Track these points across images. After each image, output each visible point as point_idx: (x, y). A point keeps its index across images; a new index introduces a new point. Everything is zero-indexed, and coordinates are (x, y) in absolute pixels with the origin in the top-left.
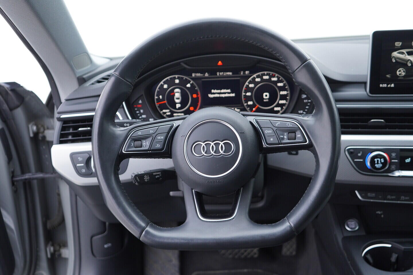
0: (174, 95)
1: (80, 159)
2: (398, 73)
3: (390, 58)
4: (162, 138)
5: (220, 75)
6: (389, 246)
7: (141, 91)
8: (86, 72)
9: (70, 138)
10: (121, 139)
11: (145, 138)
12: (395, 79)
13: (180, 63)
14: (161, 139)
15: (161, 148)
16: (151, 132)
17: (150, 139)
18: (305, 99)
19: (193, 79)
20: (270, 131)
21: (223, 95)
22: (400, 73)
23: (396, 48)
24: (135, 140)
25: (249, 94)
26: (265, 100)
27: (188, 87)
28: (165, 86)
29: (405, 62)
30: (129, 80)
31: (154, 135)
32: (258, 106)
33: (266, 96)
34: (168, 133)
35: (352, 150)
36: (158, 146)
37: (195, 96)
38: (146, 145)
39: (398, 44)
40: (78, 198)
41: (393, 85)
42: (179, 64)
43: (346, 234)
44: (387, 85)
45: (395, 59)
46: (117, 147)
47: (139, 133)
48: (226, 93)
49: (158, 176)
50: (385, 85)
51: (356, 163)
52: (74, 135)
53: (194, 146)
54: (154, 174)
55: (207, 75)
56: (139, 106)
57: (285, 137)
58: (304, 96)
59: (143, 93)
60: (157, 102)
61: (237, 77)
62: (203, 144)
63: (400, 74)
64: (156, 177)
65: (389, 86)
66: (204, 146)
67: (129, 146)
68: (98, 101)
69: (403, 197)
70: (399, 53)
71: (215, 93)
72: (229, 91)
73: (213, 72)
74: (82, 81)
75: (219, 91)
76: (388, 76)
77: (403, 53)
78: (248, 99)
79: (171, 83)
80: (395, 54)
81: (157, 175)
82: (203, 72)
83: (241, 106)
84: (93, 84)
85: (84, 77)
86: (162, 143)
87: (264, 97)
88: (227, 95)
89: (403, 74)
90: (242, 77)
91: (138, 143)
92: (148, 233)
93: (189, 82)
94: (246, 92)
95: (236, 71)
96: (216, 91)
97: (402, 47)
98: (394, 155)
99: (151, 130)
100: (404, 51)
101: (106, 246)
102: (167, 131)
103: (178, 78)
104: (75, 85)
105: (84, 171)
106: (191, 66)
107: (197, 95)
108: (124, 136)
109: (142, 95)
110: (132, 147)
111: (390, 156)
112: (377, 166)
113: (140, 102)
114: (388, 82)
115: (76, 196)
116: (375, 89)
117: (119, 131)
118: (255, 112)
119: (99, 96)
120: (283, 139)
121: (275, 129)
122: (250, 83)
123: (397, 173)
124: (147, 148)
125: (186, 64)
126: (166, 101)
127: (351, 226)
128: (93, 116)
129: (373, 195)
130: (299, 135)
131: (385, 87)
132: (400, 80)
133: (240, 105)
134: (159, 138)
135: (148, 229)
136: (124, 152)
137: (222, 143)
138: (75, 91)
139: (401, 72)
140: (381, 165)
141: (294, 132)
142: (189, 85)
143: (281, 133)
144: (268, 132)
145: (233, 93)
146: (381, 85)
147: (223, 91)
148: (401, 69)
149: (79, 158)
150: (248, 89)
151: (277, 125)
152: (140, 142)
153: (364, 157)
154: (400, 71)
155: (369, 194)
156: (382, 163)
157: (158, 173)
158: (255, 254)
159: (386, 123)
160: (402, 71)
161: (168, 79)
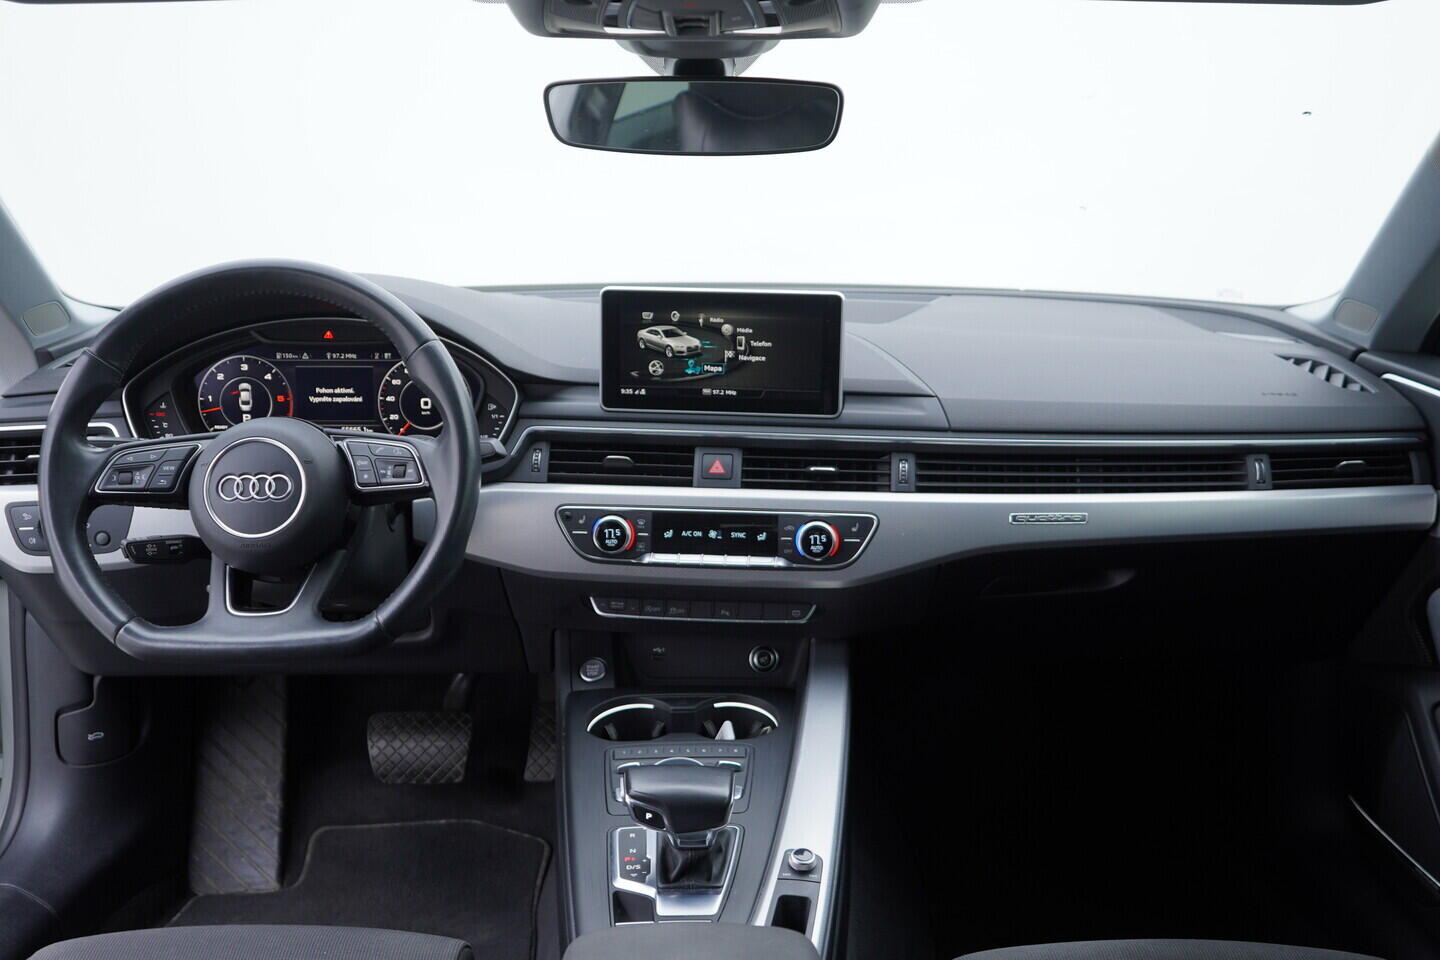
0: (239, 395)
1: (27, 517)
2: (651, 369)
3: (635, 340)
4: (173, 468)
5: (332, 357)
6: (651, 706)
7: (165, 385)
8: (57, 340)
9: (10, 473)
10: (95, 468)
11: (140, 467)
12: (646, 379)
13: (248, 329)
14: (170, 471)
15: (168, 486)
16: (153, 457)
17: (149, 471)
18: (494, 412)
19: (277, 364)
20: (366, 463)
21: (339, 400)
22: (654, 369)
23: (644, 322)
24: (121, 470)
25: (390, 399)
26: (423, 413)
27: (267, 380)
28: (220, 377)
29: (662, 350)
30: (117, 364)
31: (157, 464)
32: (409, 422)
33: (426, 403)
34: (186, 460)
35: (568, 513)
36: (163, 483)
37: (281, 398)
38: (141, 479)
39: (647, 316)
40: (29, 616)
41: (643, 392)
42: (246, 333)
43: (578, 687)
44: (634, 391)
45: (644, 343)
46: (85, 481)
47: (130, 459)
48: (345, 396)
49: (176, 547)
50: (630, 391)
51: (574, 537)
52: (17, 468)
53: (223, 484)
54: (168, 542)
55: (305, 357)
56: (159, 414)
57: (389, 473)
58: (493, 407)
59: (170, 389)
60: (202, 409)
61: (368, 364)
62: (238, 479)
63: (654, 371)
64: (172, 548)
65: (637, 392)
66: (240, 482)
67: (109, 481)
68: (51, 402)
69: (674, 609)
70: (650, 332)
71: (322, 396)
72: (351, 391)
73: (318, 352)
74: (45, 357)
75: (330, 391)
76: (634, 374)
77: (656, 333)
78: (389, 408)
79: (233, 371)
80: (643, 334)
81: (171, 545)
82: (298, 351)
83: (376, 423)
84: (67, 366)
85: (51, 349)
86: (171, 477)
87: (423, 406)
88: (346, 399)
89: (660, 371)
90: (377, 364)
91: (125, 476)
92: (128, 631)
93: (269, 370)
94: (385, 395)
95: (364, 352)
96: (323, 391)
97: (655, 322)
98: (641, 523)
99: (154, 454)
100: (659, 329)
101: (91, 737)
102: (182, 456)
103: (247, 361)
104: (30, 365)
105: (33, 541)
106: (272, 339)
107: (286, 396)
108: (101, 462)
109: (168, 393)
110: (114, 483)
111: (634, 526)
112: (609, 543)
113: (163, 406)
114: (636, 385)
115: (25, 611)
116: (611, 398)
117: (91, 452)
118: (402, 434)
119: (56, 392)
120: (385, 475)
121: (373, 458)
122: (393, 376)
123: (649, 558)
124: (142, 485)
125: (259, 333)
126: (221, 408)
127: (592, 674)
128: (42, 430)
129: (621, 604)
130: (410, 470)
131: (629, 395)
132: (657, 382)
133: (372, 421)
134: (166, 468)
135: (132, 626)
136: (98, 491)
137: (270, 479)
138: (27, 378)
139: (656, 368)
140: (615, 542)
141: (405, 465)
142: (268, 377)
143: (383, 465)
144: (362, 463)
145: (359, 397)
146: (623, 391)
147: (338, 391)
148: (655, 362)
149: (24, 515)
150: (389, 389)
151: (377, 452)
152: (129, 475)
153: (589, 526)
154: (654, 365)
155: (613, 603)
156: (617, 538)
157: (177, 542)
158: (457, 774)
159: (636, 462)
160: (658, 366)
161: (226, 362)
